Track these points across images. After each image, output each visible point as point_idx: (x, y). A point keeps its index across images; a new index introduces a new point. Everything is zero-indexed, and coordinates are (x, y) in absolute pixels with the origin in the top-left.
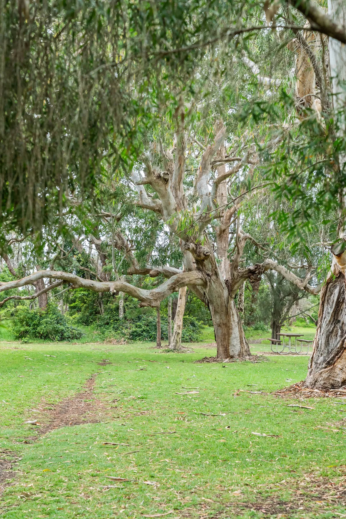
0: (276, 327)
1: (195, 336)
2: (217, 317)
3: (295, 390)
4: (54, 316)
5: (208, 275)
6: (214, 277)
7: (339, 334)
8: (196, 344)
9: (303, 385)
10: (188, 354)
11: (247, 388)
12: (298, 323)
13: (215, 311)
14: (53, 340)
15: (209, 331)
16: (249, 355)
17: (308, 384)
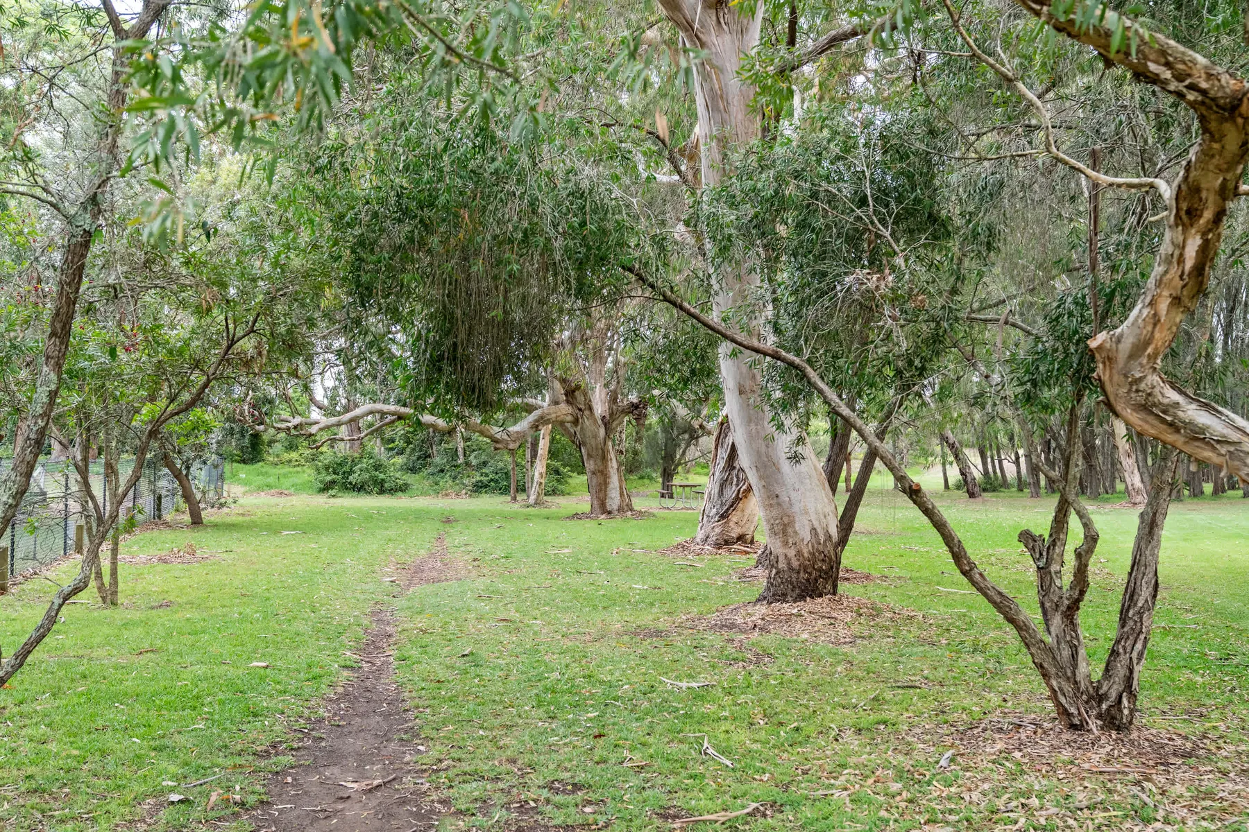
0: (668, 475)
1: (560, 487)
2: (591, 462)
3: (683, 547)
4: (372, 461)
5: (580, 410)
6: (587, 412)
7: (735, 482)
8: (561, 497)
9: (692, 542)
10: (554, 509)
11: (628, 546)
12: (699, 470)
13: (588, 454)
14: (369, 493)
15: (578, 480)
16: (631, 510)
17: (698, 540)
